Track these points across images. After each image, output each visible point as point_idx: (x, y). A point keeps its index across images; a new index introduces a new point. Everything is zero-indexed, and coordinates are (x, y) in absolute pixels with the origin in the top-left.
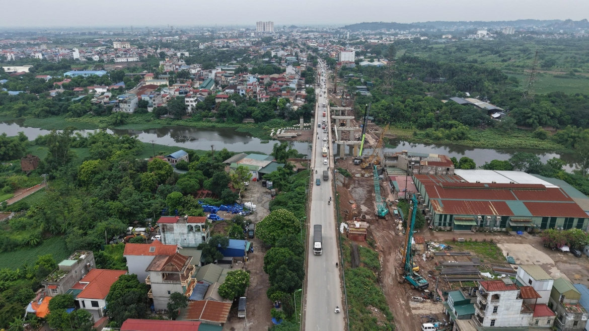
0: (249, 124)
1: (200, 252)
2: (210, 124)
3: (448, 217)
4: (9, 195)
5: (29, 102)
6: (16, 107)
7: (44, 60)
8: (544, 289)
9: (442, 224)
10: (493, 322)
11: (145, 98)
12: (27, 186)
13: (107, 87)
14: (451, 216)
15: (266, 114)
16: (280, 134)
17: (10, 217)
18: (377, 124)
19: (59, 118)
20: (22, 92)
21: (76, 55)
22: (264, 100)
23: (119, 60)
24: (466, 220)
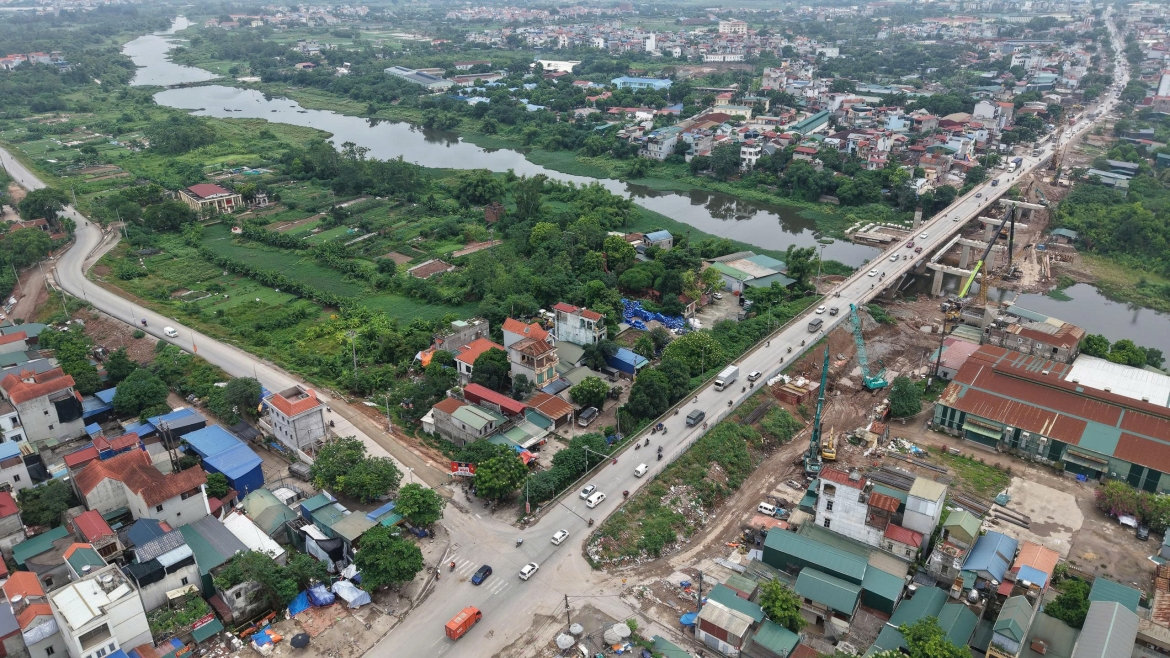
0: (827, 206)
1: (583, 352)
2: (764, 196)
3: (957, 416)
4: (460, 246)
5: (545, 125)
6: (526, 130)
7: (604, 51)
8: (921, 510)
9: (947, 424)
10: (827, 522)
11: (688, 138)
12: (482, 240)
13: (655, 111)
14: (963, 415)
15: (861, 194)
16: (865, 232)
17: (449, 270)
18: (1078, 249)
19: (571, 153)
20: (542, 107)
21: (651, 45)
22: (875, 166)
23: (711, 58)
24: (985, 428)
